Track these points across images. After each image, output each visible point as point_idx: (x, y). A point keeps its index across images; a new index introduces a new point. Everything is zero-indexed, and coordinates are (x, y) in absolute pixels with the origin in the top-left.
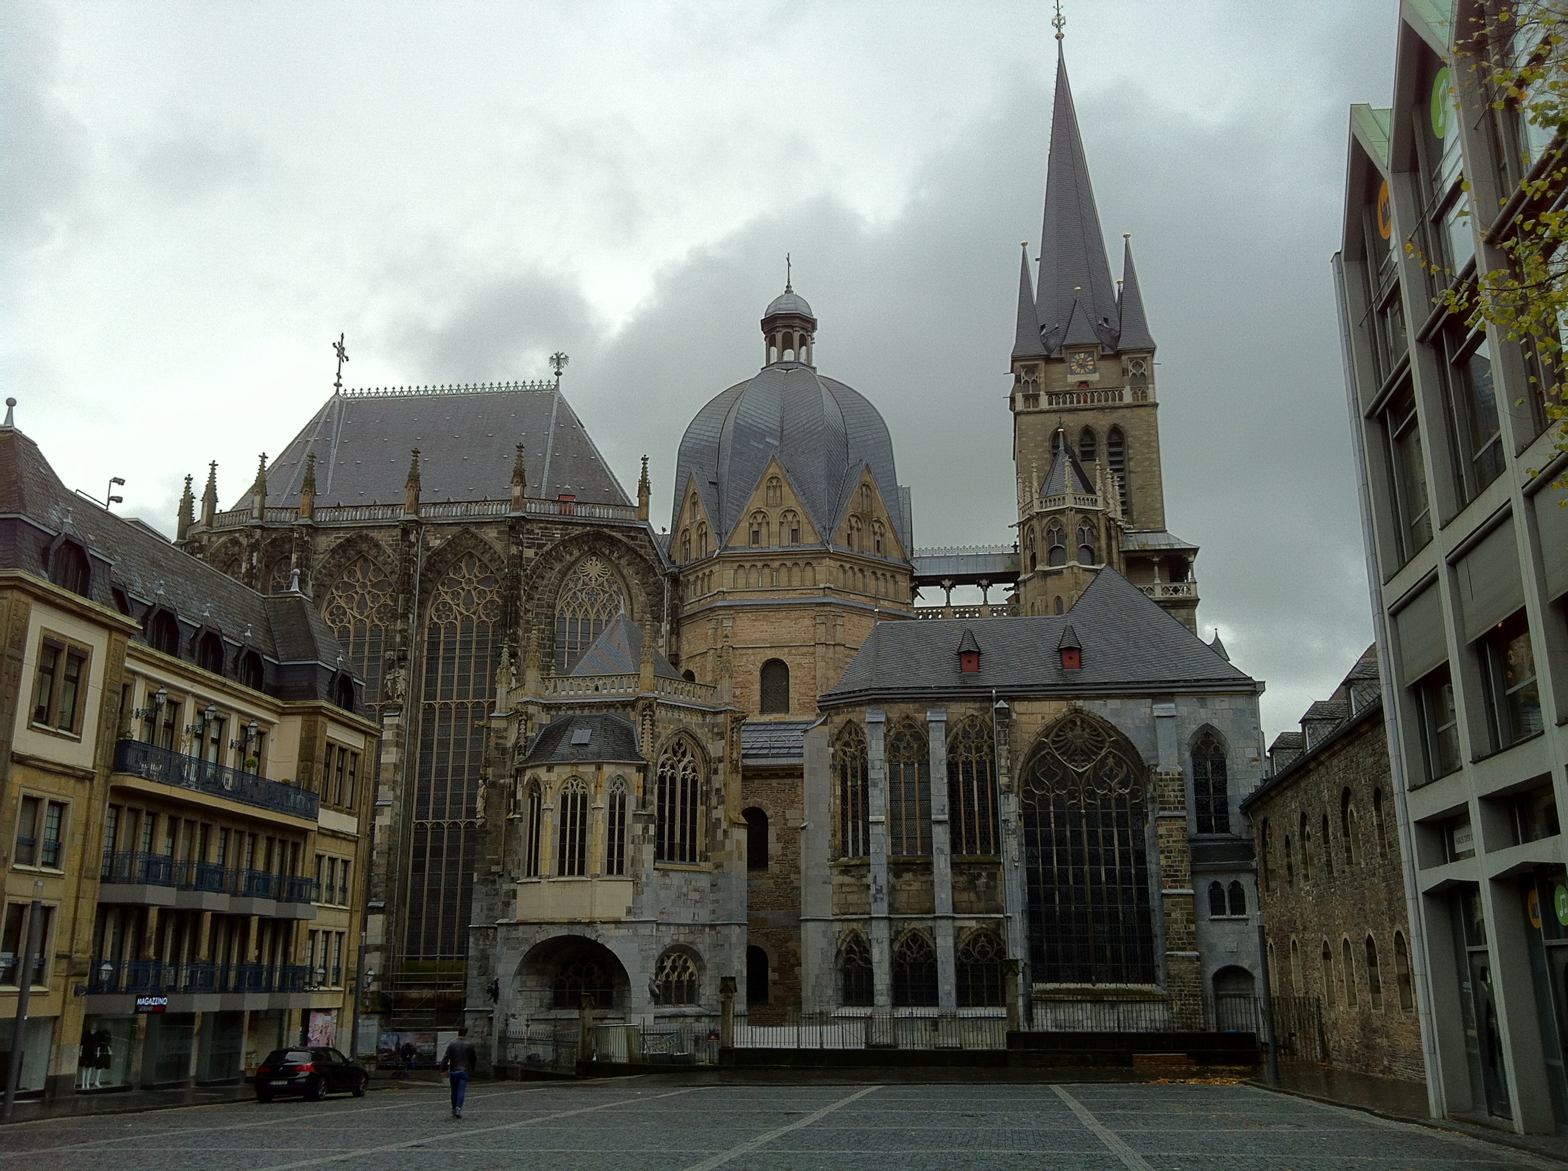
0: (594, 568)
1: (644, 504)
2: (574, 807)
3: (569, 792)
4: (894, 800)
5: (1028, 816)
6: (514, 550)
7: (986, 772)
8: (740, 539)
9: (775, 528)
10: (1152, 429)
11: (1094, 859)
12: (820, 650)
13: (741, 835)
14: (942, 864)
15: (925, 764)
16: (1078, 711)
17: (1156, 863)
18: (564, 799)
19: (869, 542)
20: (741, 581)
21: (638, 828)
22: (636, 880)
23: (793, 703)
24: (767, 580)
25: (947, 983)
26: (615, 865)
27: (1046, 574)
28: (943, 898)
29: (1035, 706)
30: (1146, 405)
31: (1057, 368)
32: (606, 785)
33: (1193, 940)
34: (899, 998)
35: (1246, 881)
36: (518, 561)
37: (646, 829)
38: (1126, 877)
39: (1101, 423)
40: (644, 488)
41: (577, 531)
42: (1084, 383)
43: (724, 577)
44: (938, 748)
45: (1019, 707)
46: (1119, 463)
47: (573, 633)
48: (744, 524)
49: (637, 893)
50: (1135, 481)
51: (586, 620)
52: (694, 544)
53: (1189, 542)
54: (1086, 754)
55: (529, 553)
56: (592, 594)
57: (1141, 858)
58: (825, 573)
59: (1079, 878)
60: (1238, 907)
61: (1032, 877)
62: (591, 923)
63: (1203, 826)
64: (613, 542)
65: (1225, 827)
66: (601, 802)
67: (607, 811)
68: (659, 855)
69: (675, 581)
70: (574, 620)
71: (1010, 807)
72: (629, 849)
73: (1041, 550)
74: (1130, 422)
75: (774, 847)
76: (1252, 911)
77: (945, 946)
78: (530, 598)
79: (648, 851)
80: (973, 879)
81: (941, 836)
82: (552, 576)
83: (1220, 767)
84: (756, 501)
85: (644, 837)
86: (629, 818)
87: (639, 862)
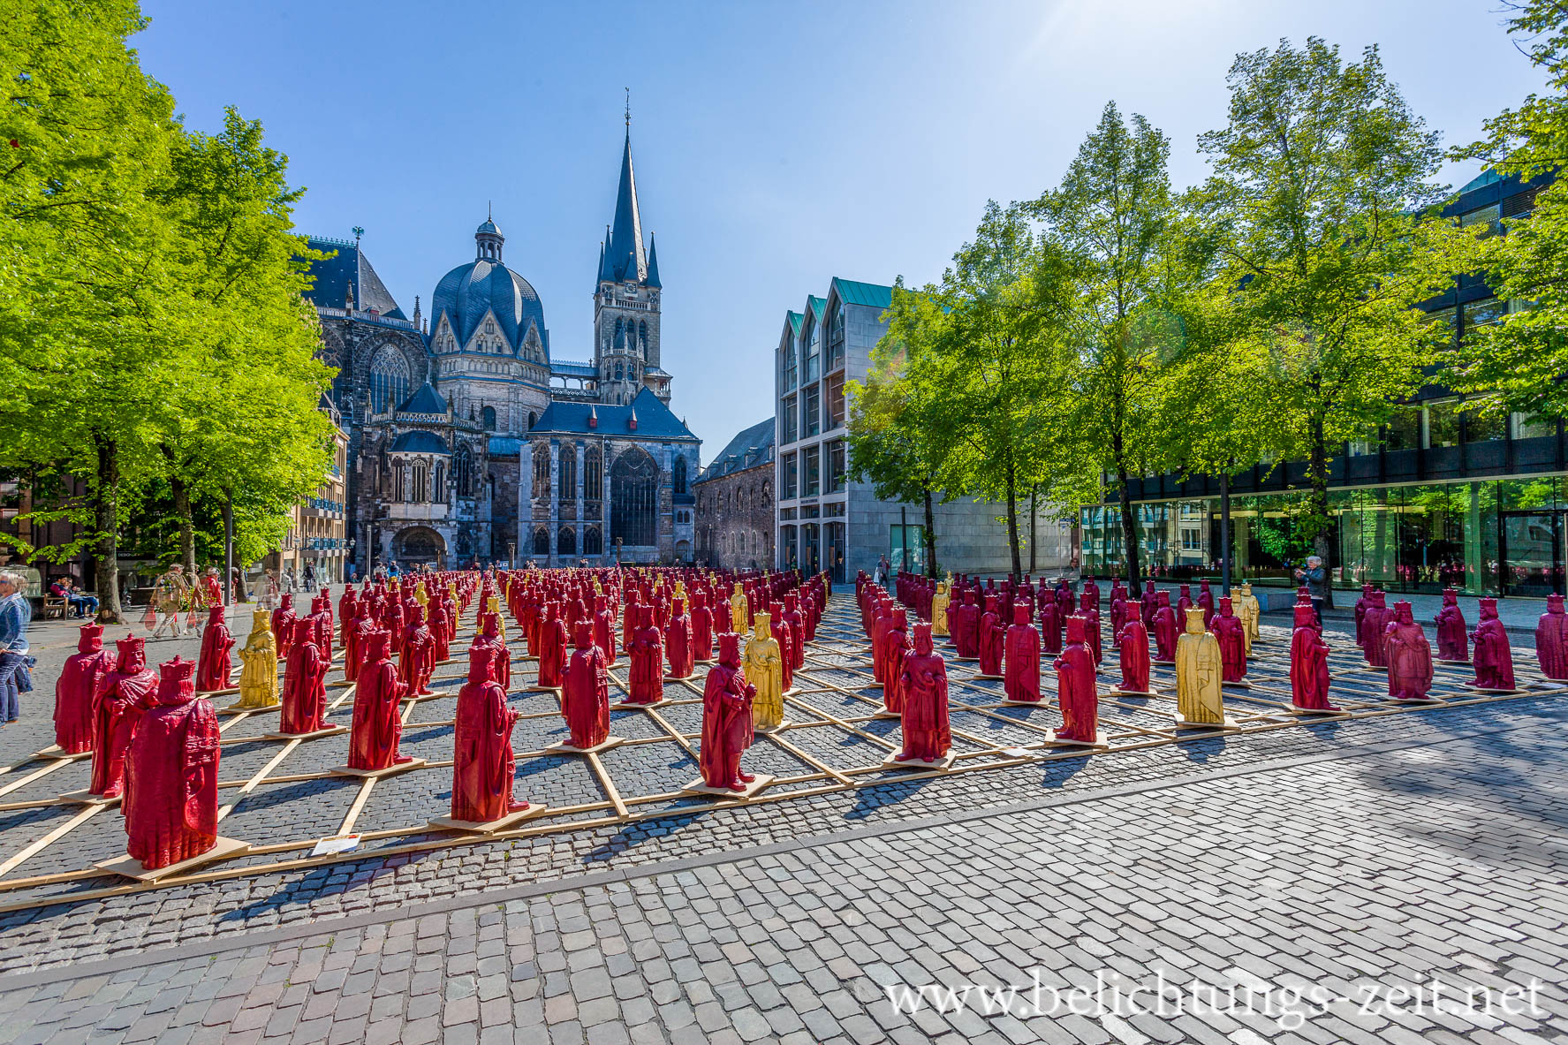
0: (390, 350)
1: (417, 322)
2: (419, 472)
3: (417, 465)
4: (561, 477)
5: (615, 485)
6: (348, 337)
7: (598, 467)
8: (472, 346)
9: (490, 344)
10: (658, 322)
11: (637, 502)
12: (511, 404)
13: (489, 486)
14: (580, 502)
15: (574, 463)
16: (635, 446)
17: (660, 504)
18: (414, 468)
19: (533, 356)
20: (472, 368)
21: (449, 483)
22: (449, 503)
23: (498, 427)
24: (485, 369)
25: (580, 547)
26: (438, 501)
27: (613, 383)
28: (580, 514)
29: (619, 443)
30: (656, 311)
31: (620, 288)
32: (434, 463)
33: (672, 531)
34: (562, 550)
35: (691, 511)
36: (349, 343)
37: (452, 483)
38: (648, 508)
39: (638, 317)
40: (417, 311)
41: (382, 330)
42: (631, 298)
43: (463, 365)
44: (580, 455)
45: (614, 442)
46: (644, 336)
47: (380, 381)
48: (474, 341)
49: (449, 509)
50: (650, 345)
51: (386, 376)
52: (445, 345)
53: (670, 373)
54: (638, 462)
55: (357, 339)
56: (389, 365)
57: (654, 502)
58: (515, 368)
59: (631, 509)
60: (687, 520)
61: (614, 508)
62: (430, 521)
63: (676, 490)
64: (401, 338)
65: (683, 491)
66: (433, 470)
67: (434, 474)
68: (458, 493)
69: (435, 362)
70: (380, 375)
71: (608, 481)
72: (445, 491)
73: (613, 371)
74: (650, 318)
75: (498, 491)
76: (692, 522)
77: (580, 532)
78: (357, 362)
79: (453, 492)
80: (590, 510)
81: (580, 490)
82: (369, 352)
83: (684, 470)
84: (480, 329)
85: (452, 487)
86: (445, 479)
87: (448, 496)
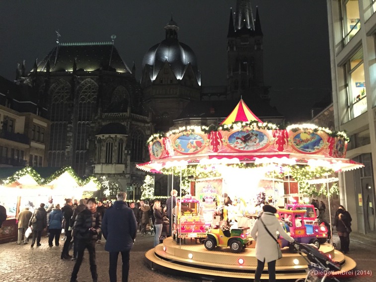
0: (121, 89)
2: (109, 146)
3: (108, 142)
8: (157, 81)
9: (166, 79)
18: (107, 144)
21: (126, 152)
22: (125, 164)
24: (164, 93)
26: (119, 162)
32: (118, 140)
37: (128, 152)
48: (159, 78)
49: (126, 167)
56: (121, 97)
58: (178, 90)
62: (114, 175)
66: (117, 144)
67: (118, 147)
72: (124, 157)
74: (256, 55)
79: (129, 157)
84: (162, 72)
85: (128, 154)
86: (124, 149)
87: (126, 160)
